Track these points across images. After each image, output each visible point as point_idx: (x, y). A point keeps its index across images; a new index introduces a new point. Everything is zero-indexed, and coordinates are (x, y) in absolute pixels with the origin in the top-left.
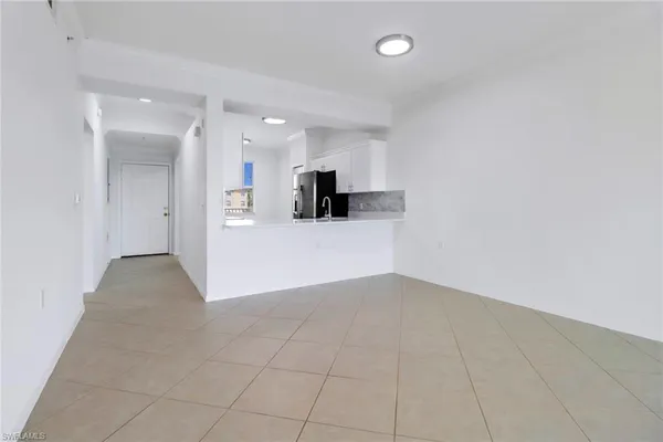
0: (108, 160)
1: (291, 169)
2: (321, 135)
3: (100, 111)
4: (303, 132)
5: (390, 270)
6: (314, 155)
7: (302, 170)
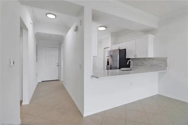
0: (37, 45)
1: (103, 49)
2: (116, 35)
3: (32, 22)
4: (110, 34)
5: (157, 93)
6: (114, 43)
7: (109, 49)
